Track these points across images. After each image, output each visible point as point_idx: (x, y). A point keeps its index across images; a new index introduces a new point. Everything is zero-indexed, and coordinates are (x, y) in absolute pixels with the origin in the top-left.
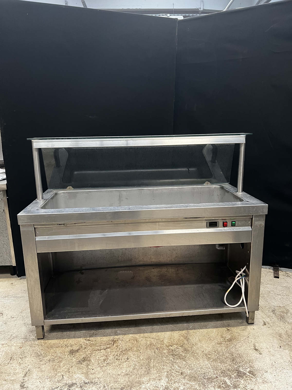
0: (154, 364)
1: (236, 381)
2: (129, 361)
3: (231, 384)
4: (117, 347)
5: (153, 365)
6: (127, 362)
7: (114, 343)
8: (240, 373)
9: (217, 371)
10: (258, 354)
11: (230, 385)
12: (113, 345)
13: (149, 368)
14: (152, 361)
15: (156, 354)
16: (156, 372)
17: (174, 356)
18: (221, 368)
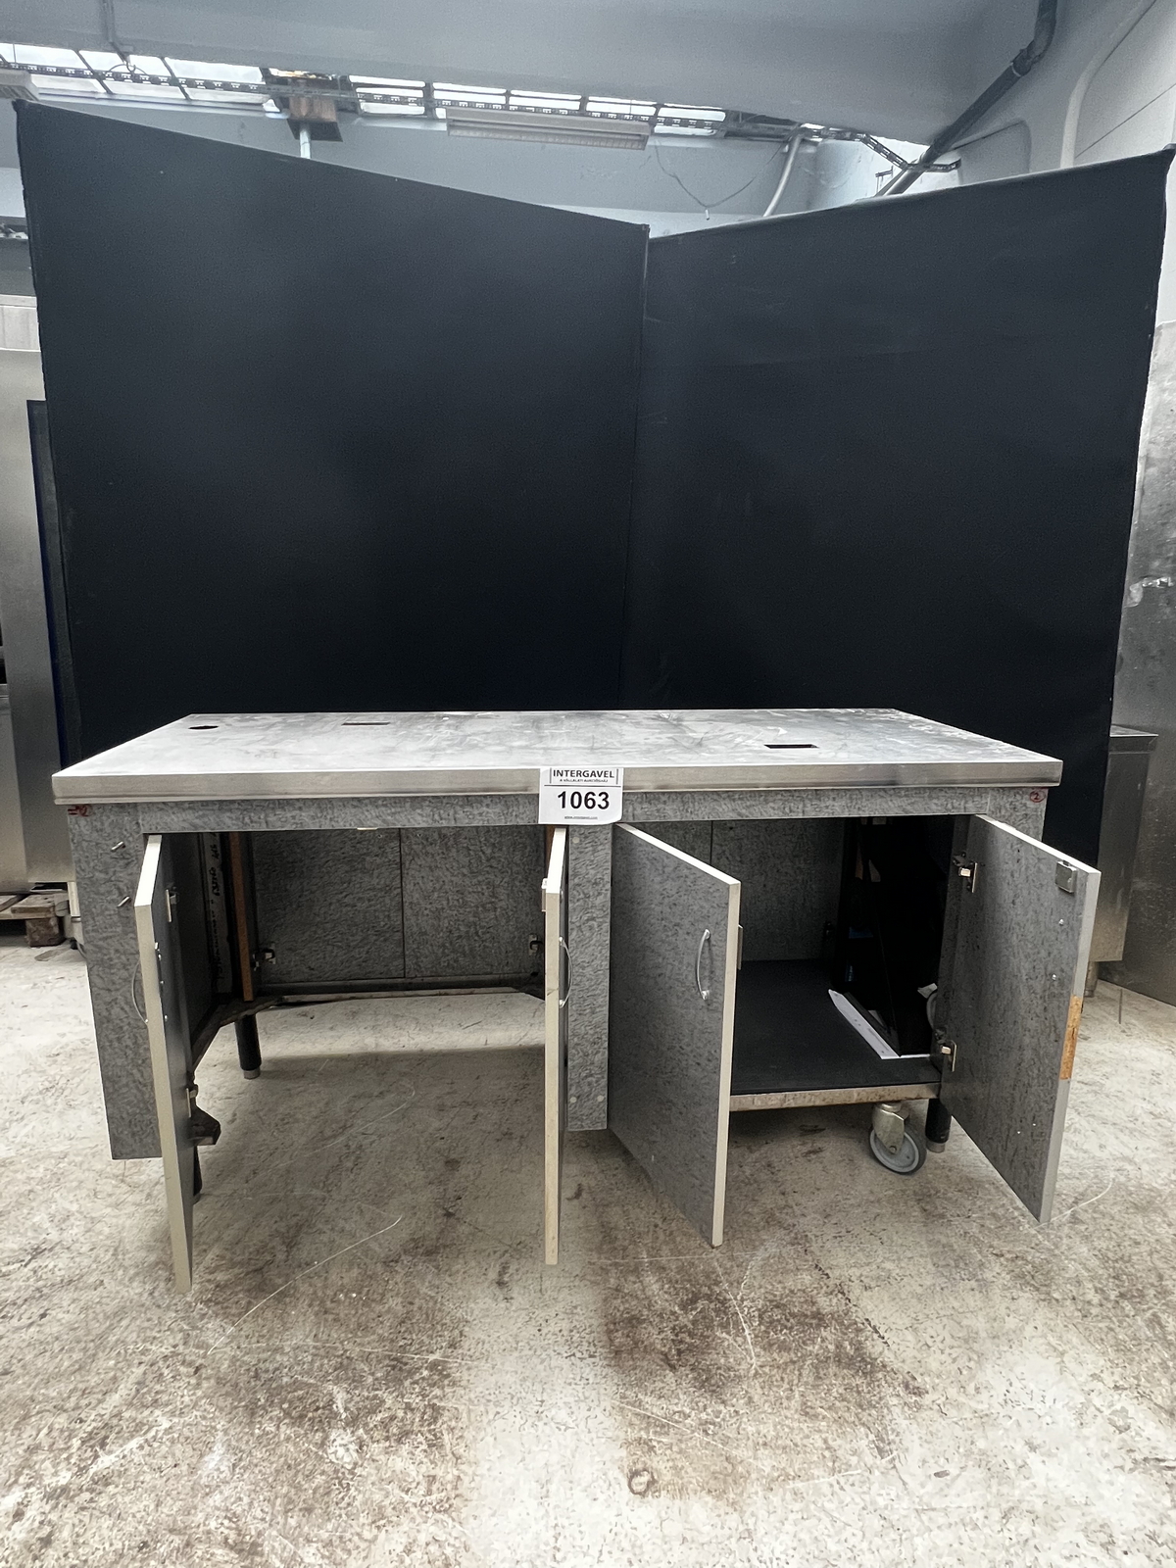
0: (125, 1334)
1: (367, 1398)
2: (40, 1326)
3: (346, 1409)
4: (35, 1272)
5: (118, 1340)
6: (32, 1329)
7: (30, 1260)
8: (401, 1369)
9: (326, 1361)
10: (501, 1297)
11: (342, 1411)
12: (26, 1266)
13: (97, 1347)
14: (124, 1323)
15: (153, 1298)
16: (112, 1363)
17: (209, 1307)
18: (346, 1351)
